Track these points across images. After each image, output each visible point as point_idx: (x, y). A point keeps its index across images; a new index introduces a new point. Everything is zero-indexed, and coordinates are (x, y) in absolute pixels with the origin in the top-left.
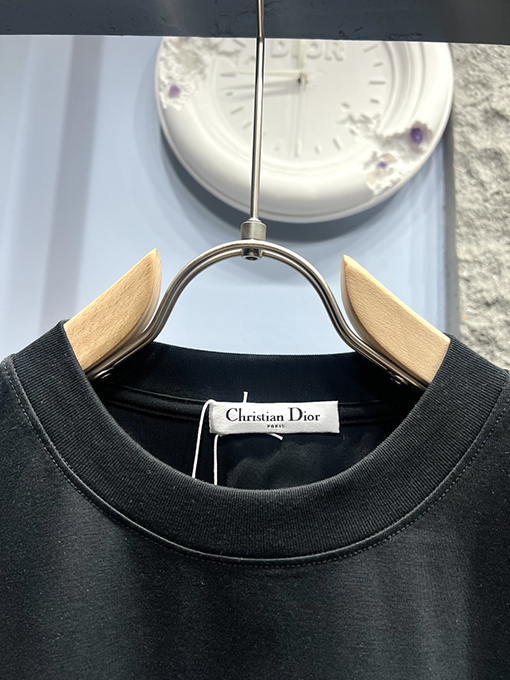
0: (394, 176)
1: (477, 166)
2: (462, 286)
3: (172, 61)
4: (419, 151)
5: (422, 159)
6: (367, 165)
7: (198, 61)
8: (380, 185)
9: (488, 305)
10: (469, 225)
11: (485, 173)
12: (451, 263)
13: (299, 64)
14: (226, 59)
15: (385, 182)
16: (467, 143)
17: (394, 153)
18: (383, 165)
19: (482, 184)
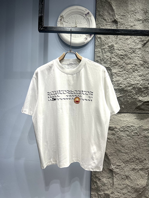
0: (88, 40)
1: (98, 39)
2: (95, 55)
3: (59, 24)
4: (91, 37)
5: (92, 38)
6: (84, 39)
7: (62, 23)
8: (86, 41)
9: (98, 57)
10: (97, 47)
11: (99, 40)
12: (95, 52)
13: (76, 25)
14: (66, 23)
15: (87, 41)
16: (97, 36)
17: (88, 37)
18: (86, 39)
19: (98, 41)
